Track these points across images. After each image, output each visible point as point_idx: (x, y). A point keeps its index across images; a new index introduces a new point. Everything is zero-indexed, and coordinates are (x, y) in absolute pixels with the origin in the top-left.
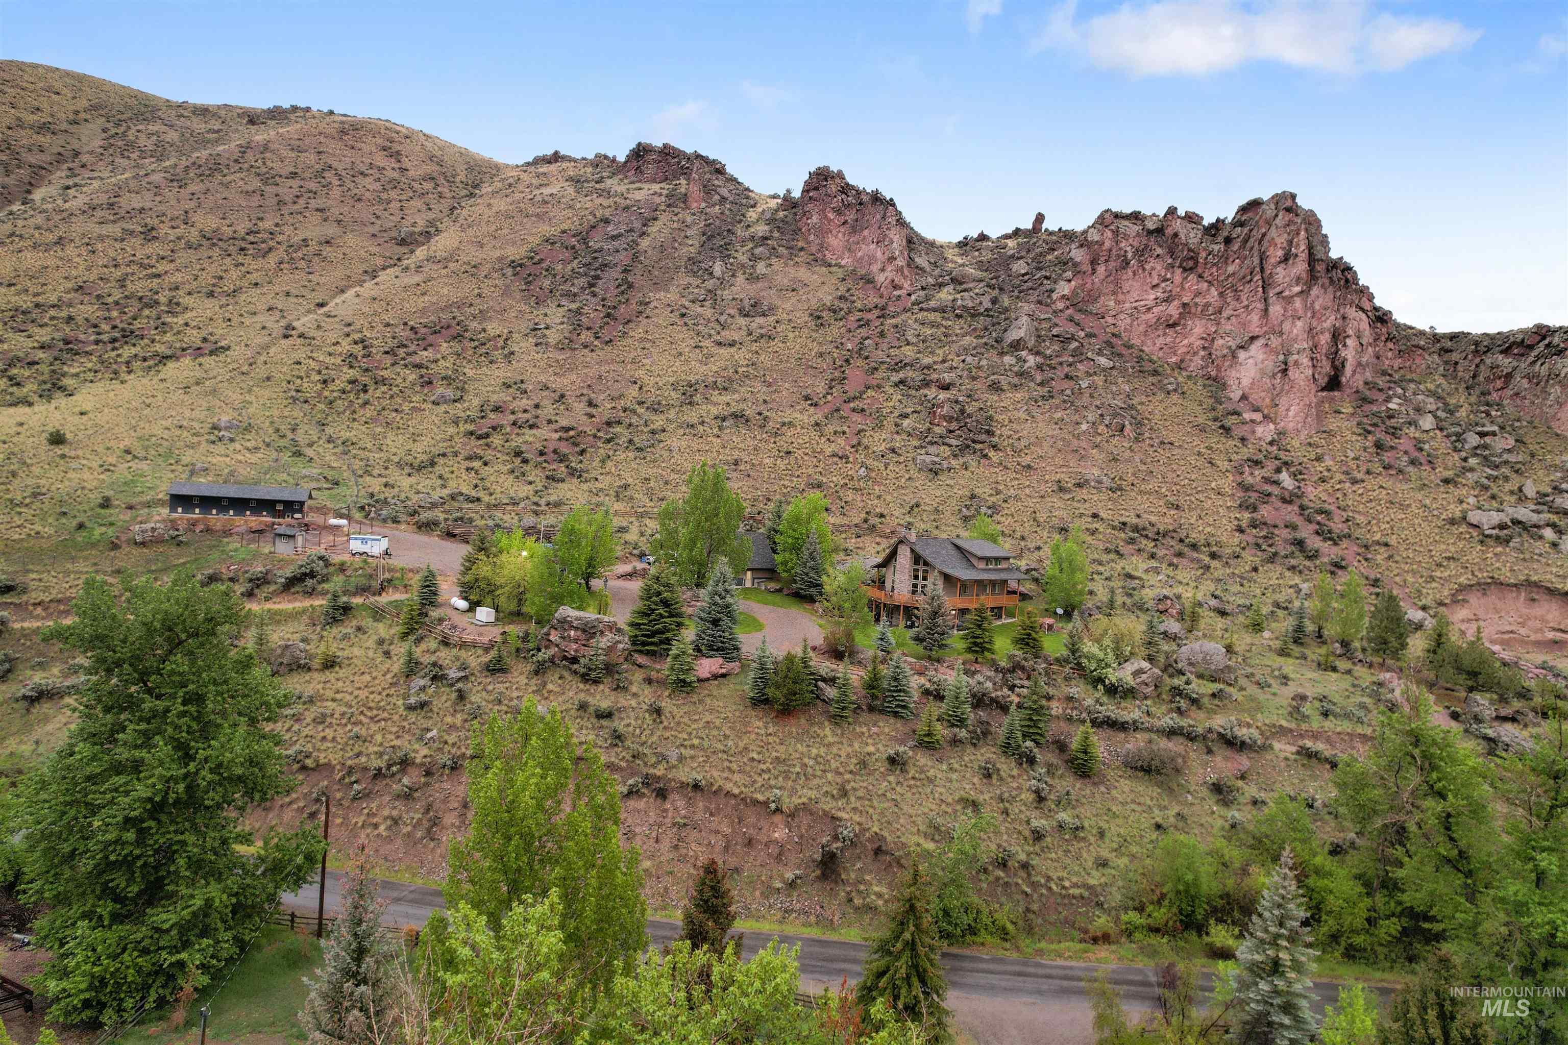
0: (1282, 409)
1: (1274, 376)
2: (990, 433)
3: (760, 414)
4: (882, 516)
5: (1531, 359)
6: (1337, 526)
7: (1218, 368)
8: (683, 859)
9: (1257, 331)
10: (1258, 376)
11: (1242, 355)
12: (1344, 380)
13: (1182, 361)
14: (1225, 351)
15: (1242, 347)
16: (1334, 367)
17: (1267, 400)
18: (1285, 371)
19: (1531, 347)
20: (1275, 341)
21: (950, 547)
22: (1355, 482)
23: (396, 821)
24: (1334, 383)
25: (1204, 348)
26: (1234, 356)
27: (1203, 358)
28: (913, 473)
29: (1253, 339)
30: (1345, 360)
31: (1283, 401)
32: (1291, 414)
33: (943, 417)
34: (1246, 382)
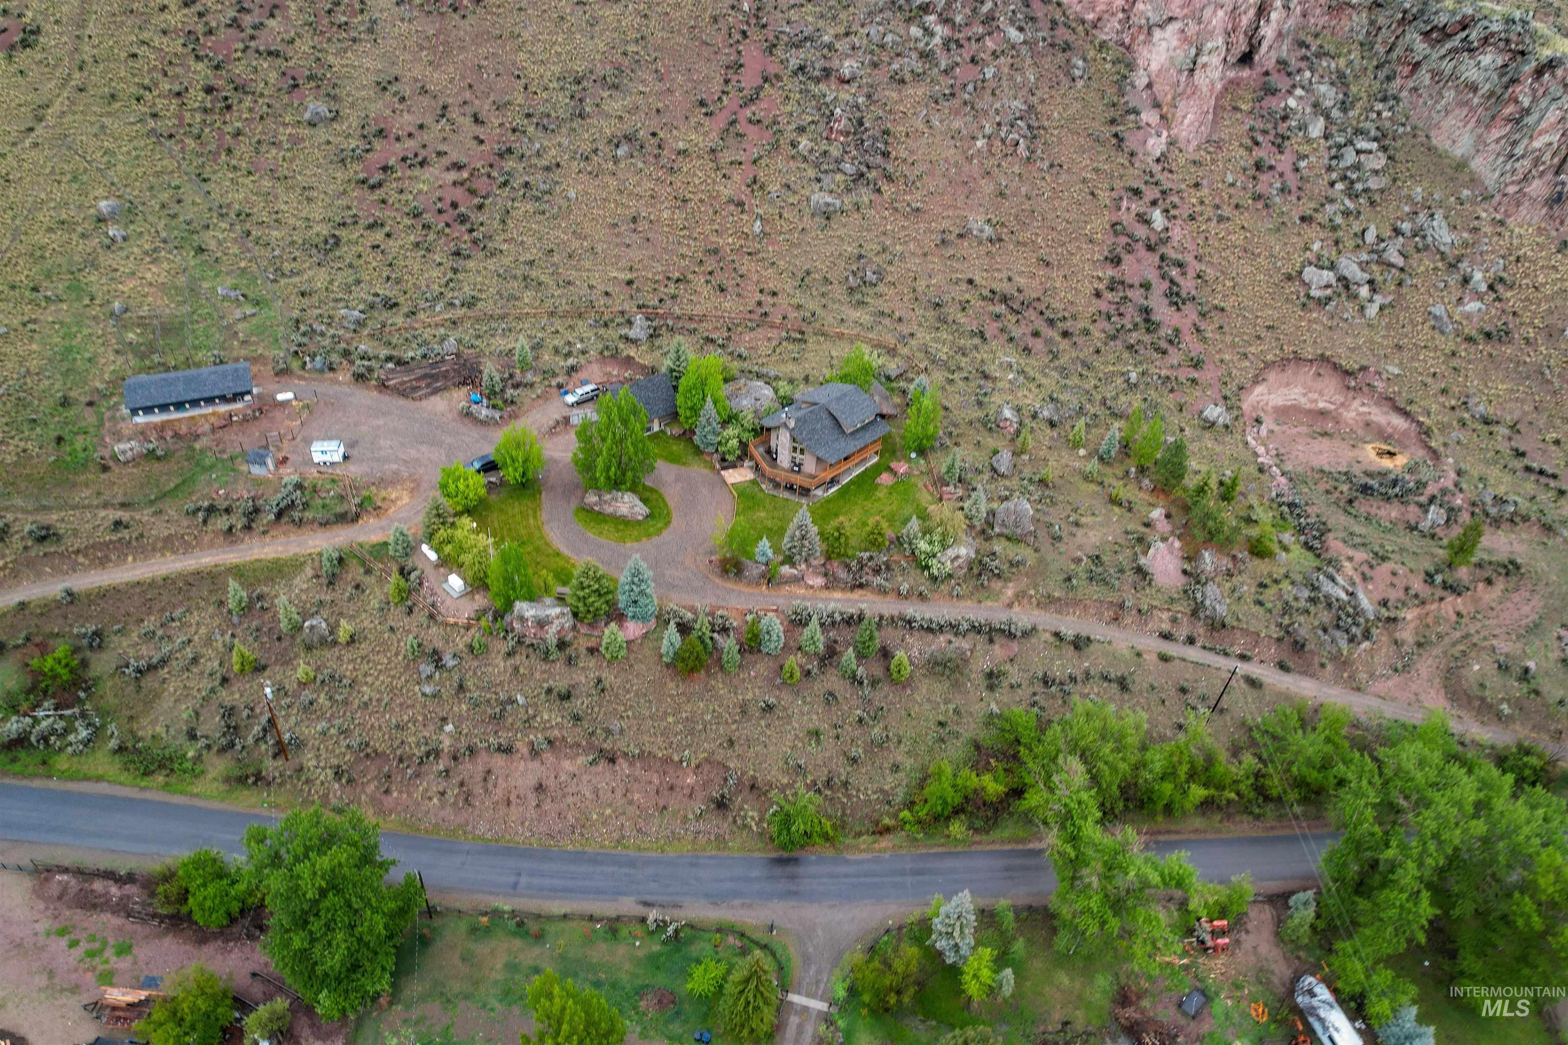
0: (1179, 114)
1: (1180, 71)
2: (885, 155)
3: (654, 134)
4: (774, 294)
5: (1443, 51)
6: (1188, 285)
7: (1133, 39)
8: (631, 803)
9: (1178, 12)
10: (1167, 65)
11: (1157, 34)
12: (1257, 58)
13: (1099, 19)
14: (1143, 21)
15: (1160, 26)
16: (1251, 45)
17: (1169, 97)
18: (1192, 71)
19: (1449, 36)
20: (1192, 28)
21: (824, 415)
22: (1221, 219)
23: (443, 794)
24: (1246, 59)
25: (1124, 10)
26: (1150, 33)
27: (1120, 21)
28: (807, 222)
29: (1171, 19)
30: (1263, 37)
31: (1182, 105)
32: (1186, 122)
33: (840, 132)
34: (1154, 67)
